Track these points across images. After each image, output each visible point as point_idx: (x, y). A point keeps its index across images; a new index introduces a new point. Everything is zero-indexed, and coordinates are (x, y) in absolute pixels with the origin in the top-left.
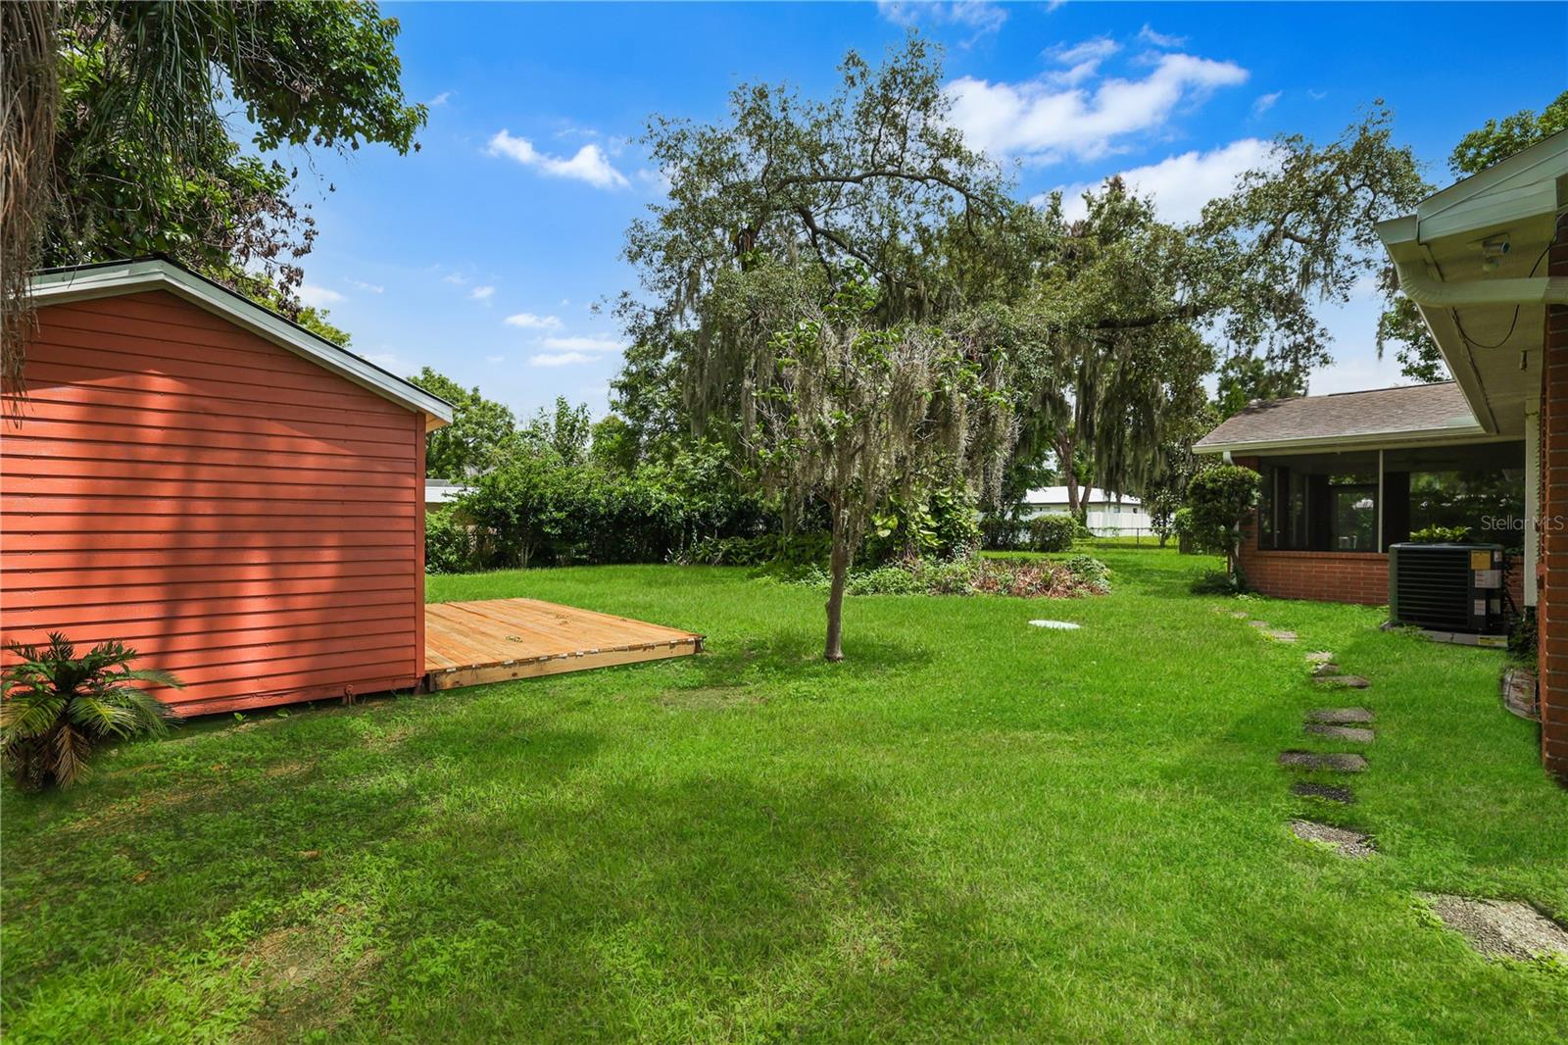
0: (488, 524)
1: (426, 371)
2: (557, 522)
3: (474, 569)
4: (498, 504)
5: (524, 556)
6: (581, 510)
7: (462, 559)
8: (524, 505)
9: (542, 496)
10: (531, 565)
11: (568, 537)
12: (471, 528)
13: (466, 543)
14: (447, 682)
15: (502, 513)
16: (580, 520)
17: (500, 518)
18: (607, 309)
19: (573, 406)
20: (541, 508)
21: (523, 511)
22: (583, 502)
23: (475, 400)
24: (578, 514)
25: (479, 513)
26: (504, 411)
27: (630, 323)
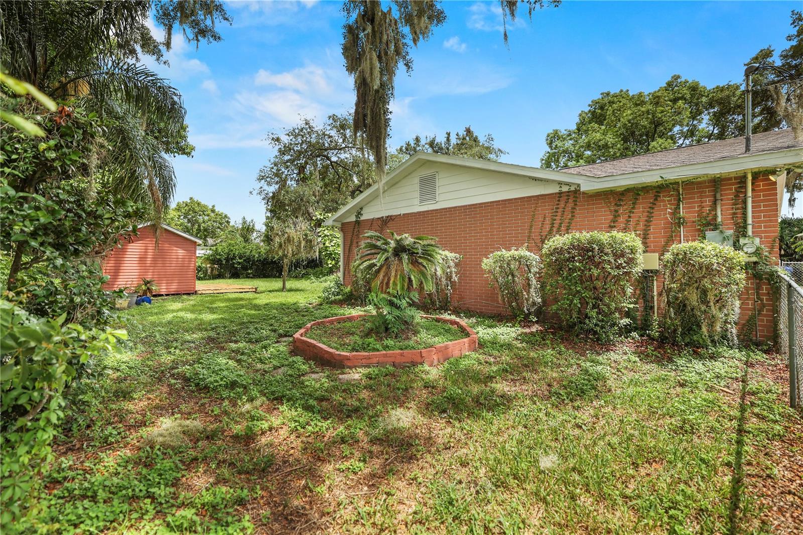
0: (215, 264)
1: (191, 199)
2: (239, 263)
3: (210, 279)
4: (218, 257)
5: (227, 275)
6: (249, 259)
7: (204, 277)
8: (228, 257)
9: (234, 254)
10: (230, 278)
11: (245, 268)
12: (208, 265)
13: (207, 270)
14: (200, 292)
15: (220, 260)
16: (248, 262)
17: (219, 262)
18: (255, 193)
19: (248, 220)
20: (234, 258)
21: (227, 260)
22: (249, 256)
23: (213, 211)
24: (248, 260)
25: (212, 260)
26: (226, 216)
27: (263, 196)
